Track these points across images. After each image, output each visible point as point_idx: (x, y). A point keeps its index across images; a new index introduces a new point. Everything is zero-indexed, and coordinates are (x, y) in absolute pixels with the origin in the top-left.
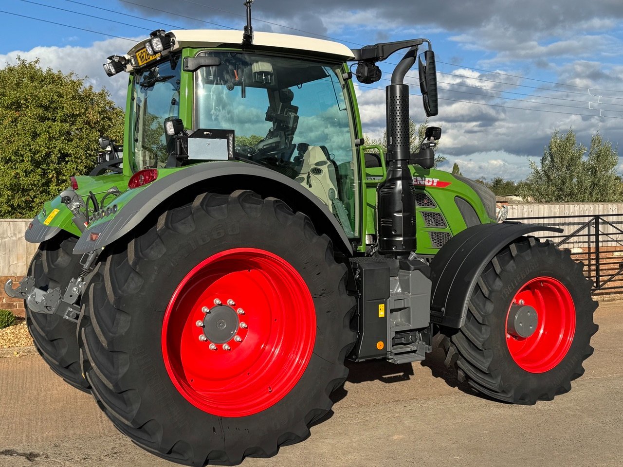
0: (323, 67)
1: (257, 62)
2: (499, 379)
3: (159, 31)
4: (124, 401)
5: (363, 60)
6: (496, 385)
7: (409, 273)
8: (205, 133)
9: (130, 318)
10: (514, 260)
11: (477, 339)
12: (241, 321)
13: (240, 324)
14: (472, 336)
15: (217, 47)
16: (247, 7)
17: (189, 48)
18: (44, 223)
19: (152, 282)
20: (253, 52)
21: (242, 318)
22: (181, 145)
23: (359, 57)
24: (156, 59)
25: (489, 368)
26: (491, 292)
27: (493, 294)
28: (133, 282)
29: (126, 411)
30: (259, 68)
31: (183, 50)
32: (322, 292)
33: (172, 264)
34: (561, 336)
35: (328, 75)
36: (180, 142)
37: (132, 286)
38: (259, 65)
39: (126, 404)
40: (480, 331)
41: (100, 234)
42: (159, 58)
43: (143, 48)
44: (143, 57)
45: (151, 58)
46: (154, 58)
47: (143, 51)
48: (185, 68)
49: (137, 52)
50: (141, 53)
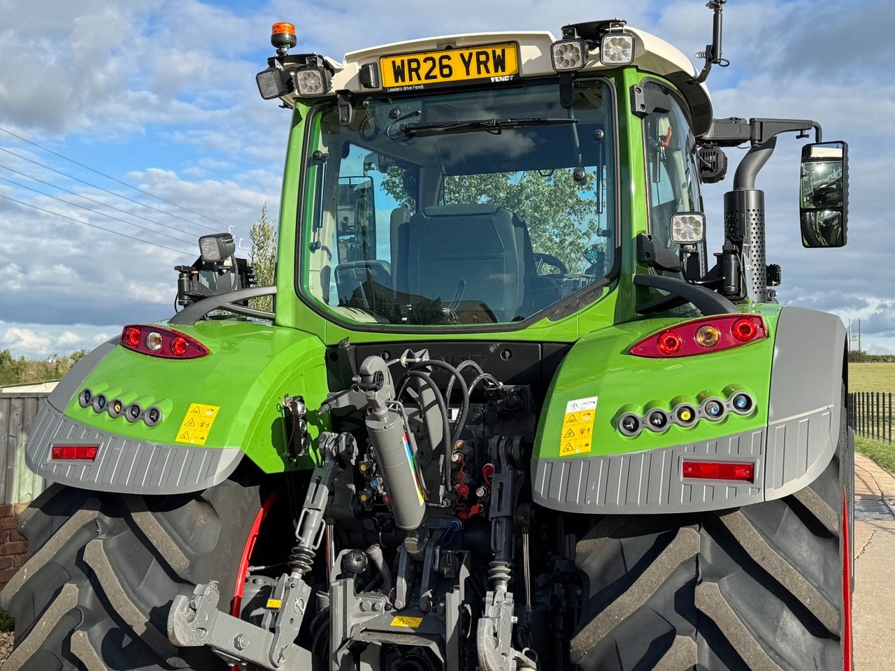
5: (714, 141)
17: (634, 70)
18: (177, 441)
24: (492, 78)
42: (505, 79)
43: (425, 52)
44: (416, 70)
45: (459, 74)
46: (474, 75)
47: (421, 58)
48: (638, 109)
49: (386, 56)
50: (410, 61)
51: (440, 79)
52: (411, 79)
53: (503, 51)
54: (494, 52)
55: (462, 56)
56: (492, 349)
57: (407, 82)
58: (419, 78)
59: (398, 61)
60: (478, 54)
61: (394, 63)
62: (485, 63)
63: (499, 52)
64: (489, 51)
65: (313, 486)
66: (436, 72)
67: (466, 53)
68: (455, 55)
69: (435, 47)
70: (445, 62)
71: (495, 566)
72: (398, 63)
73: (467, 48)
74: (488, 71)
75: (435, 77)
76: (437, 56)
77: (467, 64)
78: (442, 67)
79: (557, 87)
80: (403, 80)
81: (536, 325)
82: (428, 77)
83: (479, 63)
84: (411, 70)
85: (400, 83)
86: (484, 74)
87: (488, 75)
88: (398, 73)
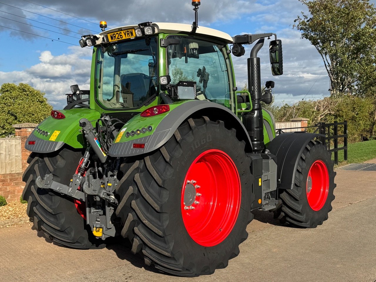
0: (214, 46)
1: (192, 42)
2: (305, 215)
3: (149, 22)
4: (165, 242)
5: (237, 43)
6: (304, 218)
7: (269, 161)
8: (184, 84)
9: (169, 192)
10: (309, 152)
11: (296, 194)
12: (197, 192)
13: (197, 194)
14: (294, 193)
15: (177, 33)
16: (196, 11)
17: (162, 34)
18: (50, 140)
19: (178, 170)
20: (193, 36)
21: (198, 190)
22: (174, 90)
23: (235, 41)
24: (130, 38)
25: (302, 210)
26: (302, 169)
27: (303, 170)
28: (168, 171)
29: (166, 248)
30: (193, 46)
31: (159, 34)
32: (243, 173)
33: (185, 160)
34: (322, 190)
35: (216, 50)
36: (174, 89)
37: (168, 173)
38: (193, 44)
39: (166, 243)
40: (298, 190)
41: (146, 144)
42: (133, 38)
43: (116, 32)
44: (115, 37)
45: (124, 38)
46: (127, 38)
47: (115, 33)
48: (162, 45)
49: (108, 33)
50: (114, 34)
51: (120, 39)
52: (115, 39)
53: (132, 30)
54: (130, 31)
55: (124, 32)
56: (132, 115)
57: (114, 40)
58: (116, 39)
59: (111, 34)
60: (127, 31)
61: (110, 35)
62: (129, 34)
63: (131, 31)
64: (129, 30)
65: (86, 151)
66: (119, 37)
67: (124, 31)
68: (122, 32)
69: (118, 30)
70: (121, 34)
71: (115, 171)
72: (111, 35)
73: (124, 30)
74: (130, 36)
75: (119, 38)
76: (119, 33)
77: (125, 34)
78: (120, 36)
79: (145, 40)
80: (113, 40)
81: (142, 107)
82: (118, 38)
83: (128, 34)
84: (114, 37)
85: (113, 41)
86: (129, 37)
87: (130, 37)
88: (112, 38)
